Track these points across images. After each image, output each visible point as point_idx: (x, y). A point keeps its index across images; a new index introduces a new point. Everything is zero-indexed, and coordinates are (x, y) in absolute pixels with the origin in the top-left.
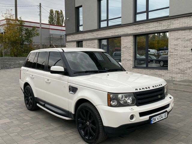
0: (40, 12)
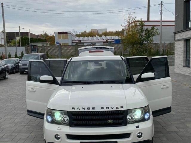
0: (161, 10)
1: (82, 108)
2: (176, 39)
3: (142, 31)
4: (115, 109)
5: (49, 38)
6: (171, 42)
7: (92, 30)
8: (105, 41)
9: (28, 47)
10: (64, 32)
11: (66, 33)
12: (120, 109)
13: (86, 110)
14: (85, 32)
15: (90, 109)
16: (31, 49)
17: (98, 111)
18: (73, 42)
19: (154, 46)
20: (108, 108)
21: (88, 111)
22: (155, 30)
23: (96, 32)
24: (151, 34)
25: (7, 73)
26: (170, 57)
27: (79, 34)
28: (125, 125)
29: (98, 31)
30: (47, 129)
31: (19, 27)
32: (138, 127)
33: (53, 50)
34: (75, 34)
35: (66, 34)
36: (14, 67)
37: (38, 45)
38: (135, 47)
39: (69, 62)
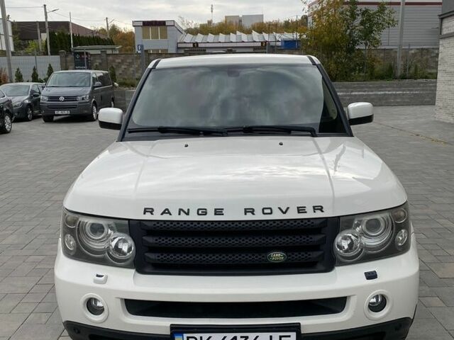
1: (181, 210)
2: (445, 32)
3: (353, 16)
4: (293, 215)
5: (121, 38)
6: (424, 47)
7: (226, 17)
8: (260, 44)
9: (66, 56)
10: (156, 22)
11: (162, 24)
12: (310, 214)
13: (194, 217)
14: (210, 22)
15: (205, 213)
16: (75, 62)
17: (233, 222)
18: (178, 48)
19: (382, 55)
20: (269, 211)
21: (199, 222)
22: (386, 12)
23: (236, 24)
24: (377, 23)
25: (7, 119)
26: (422, 83)
27: (196, 28)
28: (328, 268)
29: (240, 21)
30: (60, 280)
31: (45, 5)
32: (371, 276)
33: (130, 64)
34: (184, 28)
35: (163, 27)
36: (29, 104)
37: (92, 52)
38: (335, 57)
39: (151, 70)
